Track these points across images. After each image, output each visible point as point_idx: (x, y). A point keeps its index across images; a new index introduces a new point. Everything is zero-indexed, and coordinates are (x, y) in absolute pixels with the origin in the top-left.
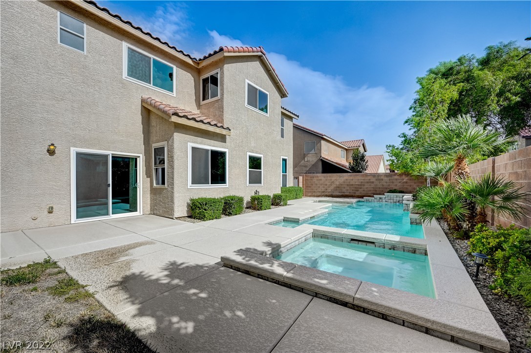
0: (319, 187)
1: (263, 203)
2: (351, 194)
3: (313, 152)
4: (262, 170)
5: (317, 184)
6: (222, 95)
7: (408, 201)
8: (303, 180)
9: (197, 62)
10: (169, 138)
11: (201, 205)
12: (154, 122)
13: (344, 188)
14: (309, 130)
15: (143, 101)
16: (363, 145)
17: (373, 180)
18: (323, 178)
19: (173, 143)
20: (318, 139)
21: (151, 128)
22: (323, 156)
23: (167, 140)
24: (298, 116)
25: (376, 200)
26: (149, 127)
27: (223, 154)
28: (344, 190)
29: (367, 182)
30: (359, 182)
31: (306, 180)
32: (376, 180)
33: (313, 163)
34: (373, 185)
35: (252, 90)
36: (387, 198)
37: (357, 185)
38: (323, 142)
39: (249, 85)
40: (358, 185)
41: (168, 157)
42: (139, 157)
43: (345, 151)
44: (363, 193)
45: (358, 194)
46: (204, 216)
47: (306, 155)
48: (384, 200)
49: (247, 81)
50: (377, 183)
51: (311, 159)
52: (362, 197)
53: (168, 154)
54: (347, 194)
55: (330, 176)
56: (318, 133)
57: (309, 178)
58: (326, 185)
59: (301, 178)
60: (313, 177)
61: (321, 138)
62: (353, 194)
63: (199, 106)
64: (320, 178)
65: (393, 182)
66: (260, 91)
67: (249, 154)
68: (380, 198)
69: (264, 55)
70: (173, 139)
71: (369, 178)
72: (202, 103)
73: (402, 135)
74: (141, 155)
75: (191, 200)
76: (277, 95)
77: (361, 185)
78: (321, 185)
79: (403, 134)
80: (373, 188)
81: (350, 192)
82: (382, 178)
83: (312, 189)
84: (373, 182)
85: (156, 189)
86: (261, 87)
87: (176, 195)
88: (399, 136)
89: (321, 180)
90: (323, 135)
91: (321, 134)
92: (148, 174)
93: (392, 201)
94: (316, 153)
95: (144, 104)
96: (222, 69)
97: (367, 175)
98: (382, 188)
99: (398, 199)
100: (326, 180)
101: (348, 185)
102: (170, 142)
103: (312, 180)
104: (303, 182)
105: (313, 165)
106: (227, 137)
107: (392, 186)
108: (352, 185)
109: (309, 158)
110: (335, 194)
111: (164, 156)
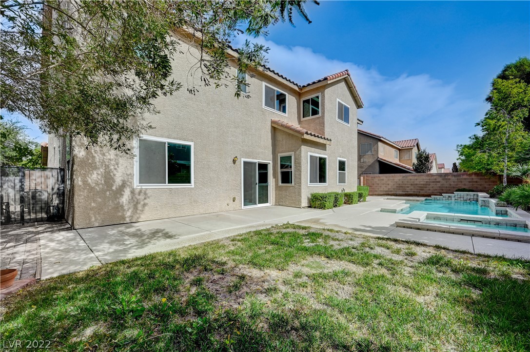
0: (381, 187)
1: (353, 198)
2: (415, 193)
3: (369, 153)
4: (346, 172)
5: (378, 184)
6: (323, 113)
7: (485, 198)
8: (364, 180)
9: (301, 88)
10: (297, 149)
11: (322, 198)
12: (280, 137)
13: (408, 187)
14: (366, 133)
15: (273, 122)
16: (417, 145)
17: (439, 179)
18: (384, 178)
19: (300, 153)
20: (375, 141)
21: (276, 142)
22: (380, 157)
23: (295, 151)
24: (362, 122)
25: (444, 198)
26: (275, 141)
27: (324, 159)
28: (408, 189)
29: (433, 182)
30: (424, 182)
31: (367, 180)
32: (443, 179)
33: (370, 164)
34: (439, 185)
35: (340, 106)
36: (457, 197)
37: (421, 184)
38: (380, 144)
39: (339, 102)
40: (423, 184)
41: (295, 163)
42: (270, 163)
43: (398, 151)
44: (429, 192)
45: (422, 192)
46: (325, 206)
47: (361, 156)
48: (453, 199)
49: (338, 100)
50: (444, 182)
51: (369, 160)
52: (429, 196)
53: (295, 161)
54: (412, 193)
55: (392, 177)
56: (375, 136)
57: (370, 179)
58: (388, 184)
59: (362, 178)
60: (375, 177)
61: (378, 139)
62: (418, 193)
63: (300, 122)
64: (381, 178)
65: (461, 182)
66: (345, 106)
67: (339, 158)
68: (449, 197)
69: (349, 76)
70: (301, 150)
71: (435, 177)
72: (302, 119)
73: (474, 137)
74: (271, 162)
75: (312, 195)
76: (355, 107)
77: (426, 185)
78: (383, 184)
79: (475, 135)
80: (439, 187)
81: (414, 192)
82: (450, 177)
83: (374, 189)
84: (439, 182)
85: (280, 187)
86: (345, 102)
87: (303, 191)
88: (470, 137)
89: (383, 180)
90: (380, 137)
91: (378, 137)
92: (275, 176)
93: (462, 199)
94: (373, 155)
95: (273, 125)
96: (323, 93)
97: (432, 175)
98: (449, 187)
99: (469, 197)
100: (389, 180)
101: (411, 185)
102: (297, 152)
103: (373, 180)
104: (364, 182)
105: (370, 166)
106: (327, 145)
107: (460, 186)
108: (417, 184)
109: (365, 160)
110: (398, 193)
111: (291, 162)
